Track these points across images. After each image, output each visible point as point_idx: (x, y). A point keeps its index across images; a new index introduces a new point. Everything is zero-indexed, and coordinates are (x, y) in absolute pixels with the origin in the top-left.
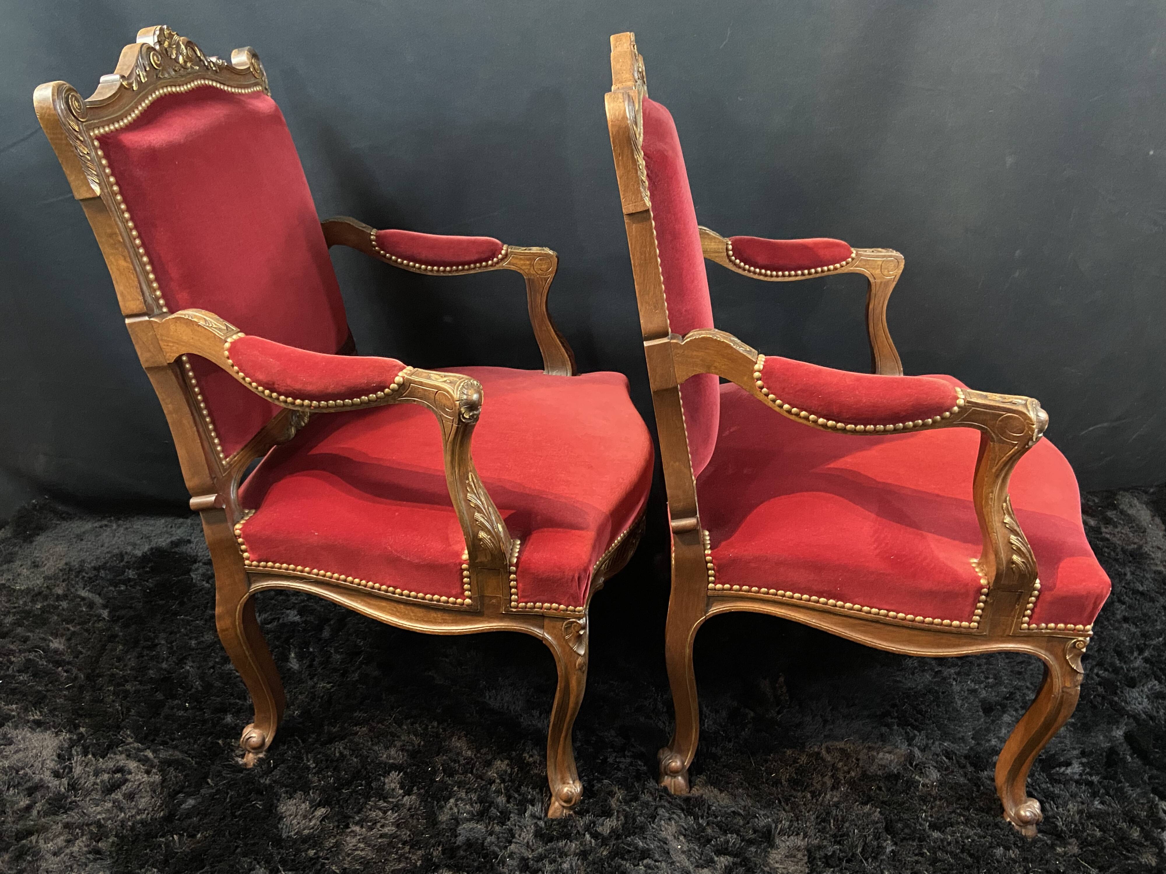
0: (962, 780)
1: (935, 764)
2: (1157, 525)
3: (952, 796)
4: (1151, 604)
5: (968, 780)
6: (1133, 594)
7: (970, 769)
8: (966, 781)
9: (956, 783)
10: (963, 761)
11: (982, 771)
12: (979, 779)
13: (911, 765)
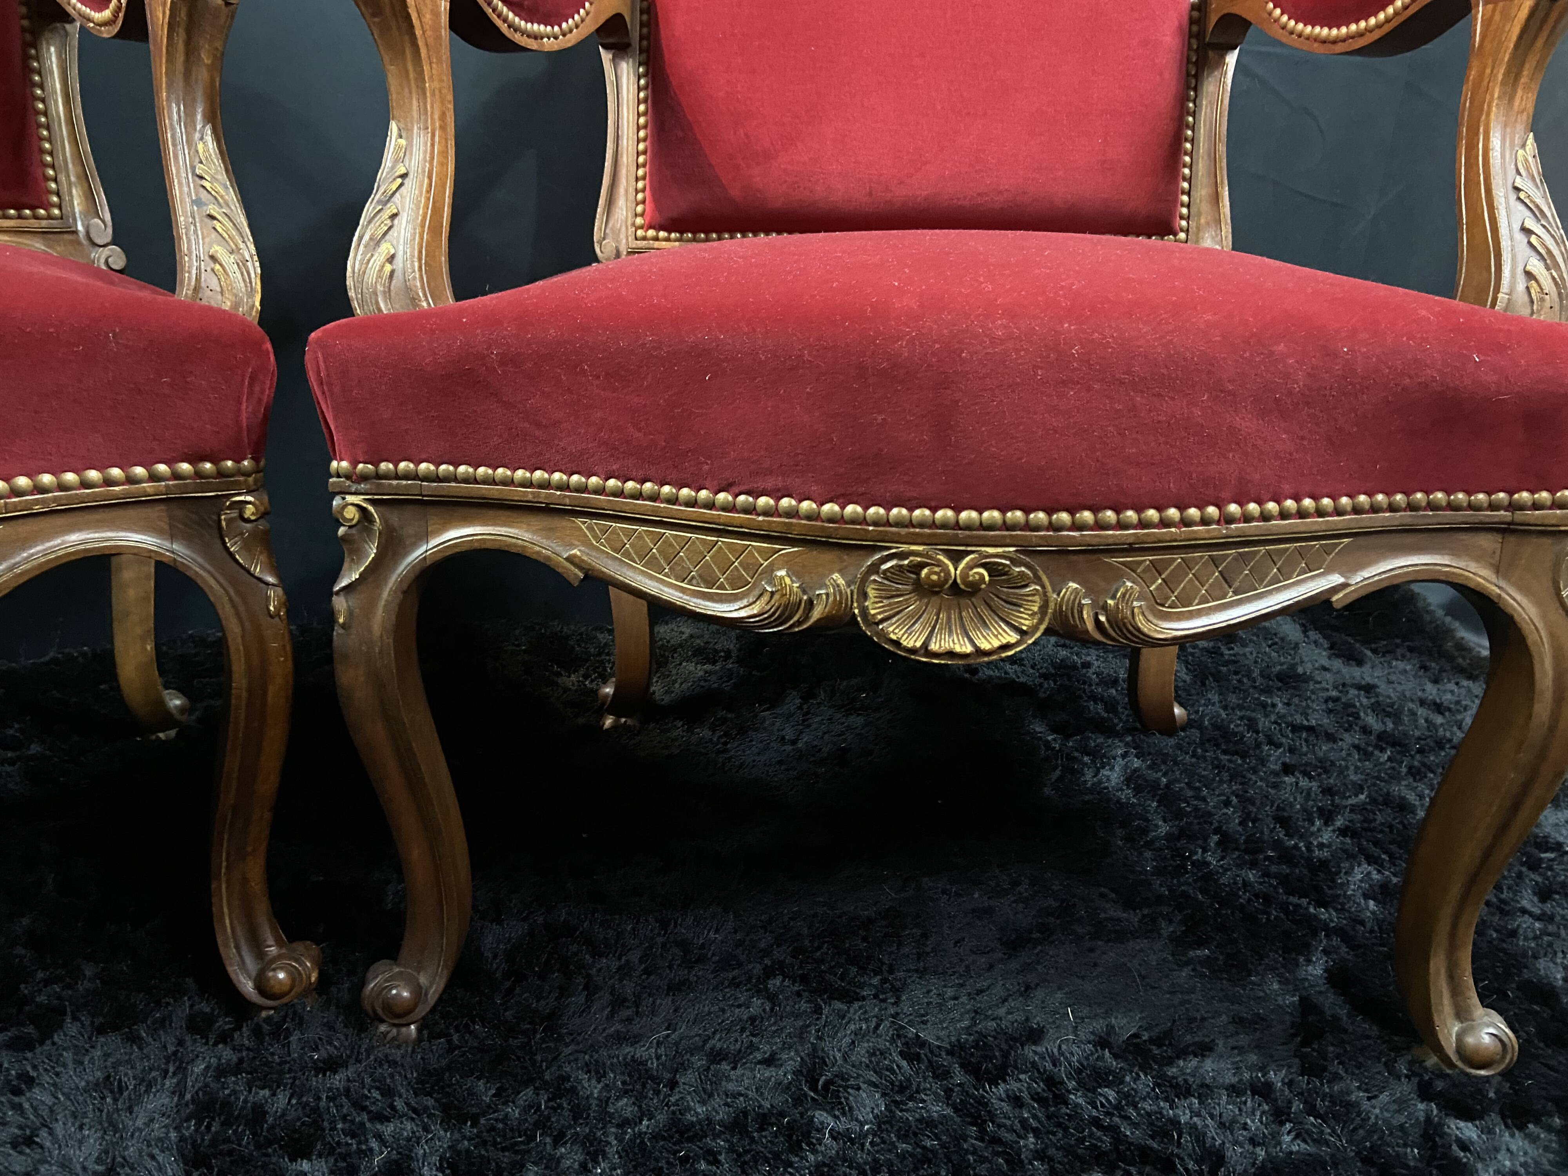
0: (937, 1109)
1: (874, 1078)
2: (1315, 642)
3: (902, 1157)
4: (1330, 745)
5: (956, 1110)
6: (1293, 731)
7: (959, 1077)
8: (949, 1111)
9: (921, 1120)
10: (945, 1060)
11: (994, 1082)
12: (982, 1102)
13: (814, 1088)
